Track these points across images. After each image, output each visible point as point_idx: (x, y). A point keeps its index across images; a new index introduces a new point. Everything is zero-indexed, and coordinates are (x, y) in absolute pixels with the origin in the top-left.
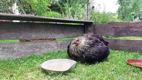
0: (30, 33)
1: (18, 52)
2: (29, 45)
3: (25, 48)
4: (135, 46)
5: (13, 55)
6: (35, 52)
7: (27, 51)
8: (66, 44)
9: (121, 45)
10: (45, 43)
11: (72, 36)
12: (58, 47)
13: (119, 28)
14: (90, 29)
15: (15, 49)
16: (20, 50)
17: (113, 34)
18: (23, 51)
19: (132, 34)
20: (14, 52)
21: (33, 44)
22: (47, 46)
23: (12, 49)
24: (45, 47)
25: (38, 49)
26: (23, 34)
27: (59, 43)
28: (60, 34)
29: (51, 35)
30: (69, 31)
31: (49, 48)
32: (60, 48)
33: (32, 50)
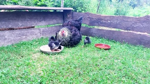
0: (17, 22)
1: (9, 39)
2: (17, 33)
3: (14, 36)
4: (103, 34)
5: (5, 42)
6: (22, 39)
7: (16, 38)
8: (47, 31)
9: (94, 32)
10: (30, 31)
11: (52, 23)
12: (41, 34)
13: (93, 19)
14: (68, 16)
15: (6, 37)
16: (10, 38)
17: (88, 23)
18: (12, 38)
19: (102, 25)
20: (5, 39)
21: (20, 32)
22: (32, 34)
23: (3, 37)
24: (30, 34)
25: (25, 37)
26: (11, 23)
27: (42, 30)
28: (42, 21)
29: (35, 23)
30: (50, 19)
31: (33, 35)
32: (43, 35)
33: (20, 37)
